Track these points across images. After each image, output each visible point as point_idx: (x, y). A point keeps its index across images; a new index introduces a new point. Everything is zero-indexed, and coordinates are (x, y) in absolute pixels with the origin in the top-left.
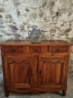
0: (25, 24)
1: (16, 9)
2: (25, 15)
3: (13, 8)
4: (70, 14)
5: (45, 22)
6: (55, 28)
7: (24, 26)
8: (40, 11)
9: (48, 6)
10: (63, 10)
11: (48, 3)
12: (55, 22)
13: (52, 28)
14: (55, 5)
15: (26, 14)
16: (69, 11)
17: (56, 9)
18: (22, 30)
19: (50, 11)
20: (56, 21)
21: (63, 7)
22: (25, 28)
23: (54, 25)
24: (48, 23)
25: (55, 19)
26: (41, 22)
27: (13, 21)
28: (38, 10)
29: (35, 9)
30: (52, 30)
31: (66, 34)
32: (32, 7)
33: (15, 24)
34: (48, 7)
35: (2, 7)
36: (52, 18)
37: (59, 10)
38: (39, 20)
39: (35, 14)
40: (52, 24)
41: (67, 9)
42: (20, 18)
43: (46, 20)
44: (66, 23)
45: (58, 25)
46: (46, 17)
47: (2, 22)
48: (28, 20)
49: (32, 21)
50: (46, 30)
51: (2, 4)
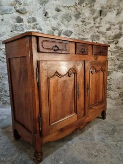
0: (54, 29)
1: (42, 9)
2: (55, 18)
3: (38, 8)
4: (118, 13)
5: (83, 26)
6: (99, 34)
7: (53, 33)
8: (75, 10)
9: (87, 2)
10: (108, 8)
12: (97, 25)
13: (95, 34)
14: (96, 1)
15: (56, 15)
16: (116, 8)
17: (98, 7)
19: (90, 9)
20: (99, 23)
21: (109, 4)
23: (97, 29)
24: (88, 26)
25: (98, 20)
26: (78, 26)
27: (38, 26)
28: (73, 9)
29: (68, 7)
30: (94, 36)
31: (115, 42)
32: (65, 5)
33: (41, 30)
34: (86, 4)
35: (23, 7)
36: (93, 20)
37: (102, 7)
38: (75, 23)
39: (69, 15)
40: (94, 28)
41: (114, 6)
42: (48, 22)
43: (84, 23)
44: (114, 25)
45: (103, 29)
46: (84, 19)
47: (23, 28)
48: (59, 24)
49: (65, 25)
50: (85, 37)
51: (23, 3)
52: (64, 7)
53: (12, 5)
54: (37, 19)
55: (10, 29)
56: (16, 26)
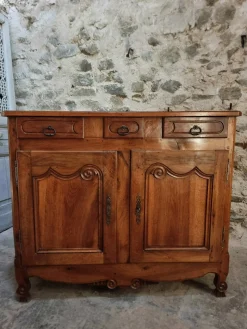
0: (145, 80)
1: (125, 43)
2: (147, 57)
3: (118, 40)
5: (204, 69)
6: (238, 85)
7: (142, 86)
8: (187, 40)
9: (214, 21)
11: (213, 15)
12: (236, 66)
13: (228, 86)
14: (236, 15)
15: (150, 53)
17: (239, 28)
18: (136, 96)
19: (219, 34)
20: (241, 63)
22: (144, 93)
23: (236, 75)
24: (215, 70)
25: (238, 56)
26: (192, 70)
27: (116, 75)
28: (184, 37)
29: (174, 35)
30: (226, 90)
32: (168, 31)
33: (121, 82)
34: (213, 25)
35: (92, 43)
36: (226, 56)
38: (187, 64)
39: (175, 50)
40: (228, 73)
42: (133, 67)
43: (207, 64)
46: (207, 55)
47: (91, 80)
48: (153, 70)
49: (166, 70)
50: (205, 93)
51: (92, 37)
52: (166, 35)
53: (75, 42)
54: (115, 62)
55: (70, 83)
56: (79, 77)
